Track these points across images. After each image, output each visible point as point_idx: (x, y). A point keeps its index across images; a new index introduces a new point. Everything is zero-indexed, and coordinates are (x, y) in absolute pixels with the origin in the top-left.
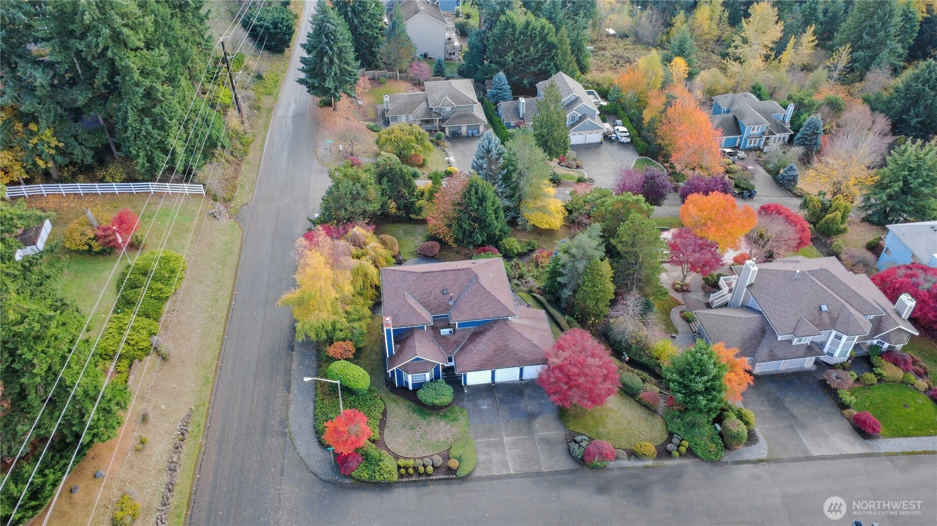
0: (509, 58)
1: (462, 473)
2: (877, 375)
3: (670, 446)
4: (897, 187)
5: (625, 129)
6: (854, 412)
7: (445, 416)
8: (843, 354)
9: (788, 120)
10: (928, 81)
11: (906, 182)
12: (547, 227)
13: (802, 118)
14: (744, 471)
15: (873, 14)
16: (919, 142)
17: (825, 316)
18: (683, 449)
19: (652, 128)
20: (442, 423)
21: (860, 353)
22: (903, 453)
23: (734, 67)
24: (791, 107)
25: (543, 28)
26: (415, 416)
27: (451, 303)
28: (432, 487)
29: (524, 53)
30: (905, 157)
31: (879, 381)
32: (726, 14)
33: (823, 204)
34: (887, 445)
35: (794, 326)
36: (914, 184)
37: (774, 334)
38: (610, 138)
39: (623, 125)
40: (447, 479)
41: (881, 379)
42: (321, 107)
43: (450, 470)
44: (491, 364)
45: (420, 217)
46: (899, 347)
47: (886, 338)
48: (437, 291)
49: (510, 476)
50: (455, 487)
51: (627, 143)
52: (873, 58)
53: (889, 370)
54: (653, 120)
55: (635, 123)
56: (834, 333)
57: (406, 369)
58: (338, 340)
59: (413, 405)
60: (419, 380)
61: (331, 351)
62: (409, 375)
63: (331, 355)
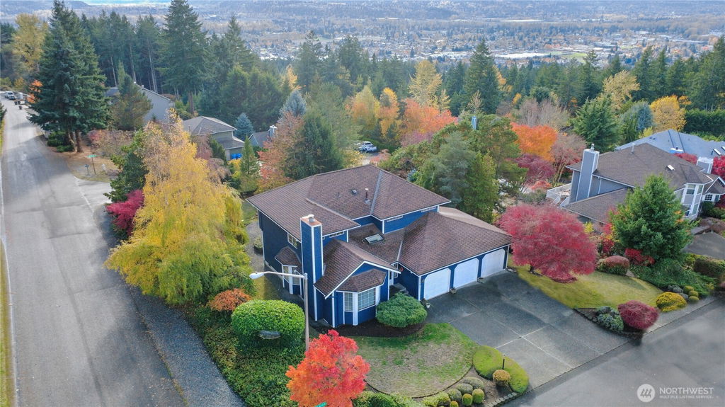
0: (245, 104)
5: (368, 142)
7: (428, 337)
8: (694, 211)
17: (674, 172)
18: (694, 292)
19: (392, 134)
21: (701, 211)
27: (368, 202)
40: (508, 401)
43: (501, 389)
44: (452, 257)
47: (714, 190)
48: (345, 192)
49: (574, 372)
51: (375, 151)
55: (374, 136)
56: (688, 186)
57: (350, 286)
58: (221, 290)
59: (375, 339)
60: (367, 304)
61: (217, 304)
62: (355, 296)
63: (220, 308)
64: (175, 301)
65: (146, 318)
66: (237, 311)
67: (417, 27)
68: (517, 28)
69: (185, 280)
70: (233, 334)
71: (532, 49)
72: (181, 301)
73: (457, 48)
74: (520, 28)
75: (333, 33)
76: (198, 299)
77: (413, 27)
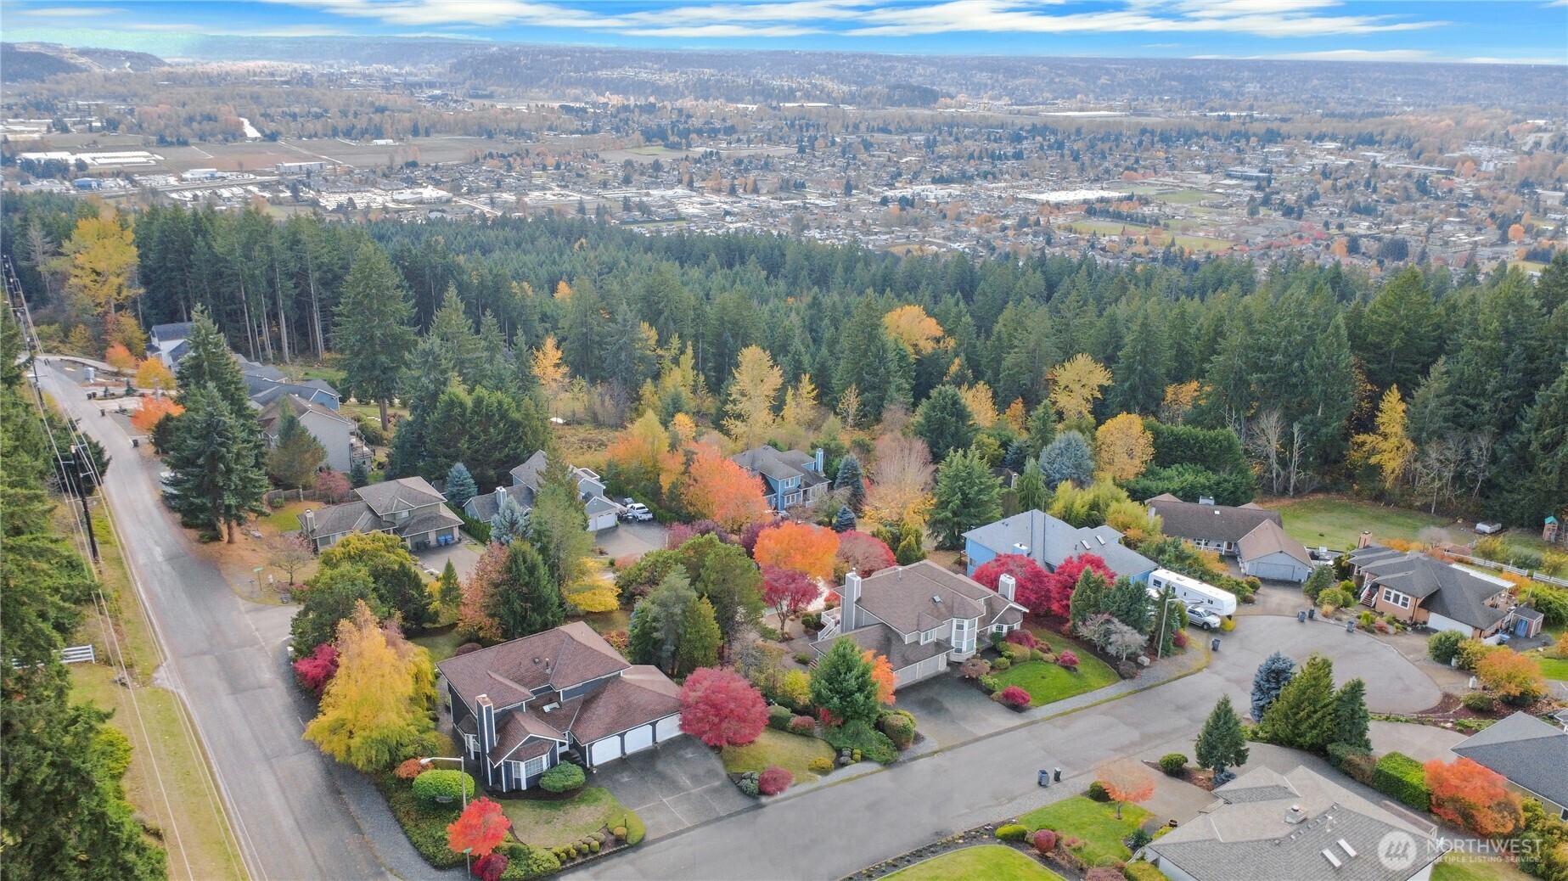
0: (463, 444)
1: (633, 839)
2: (1009, 657)
3: (843, 759)
4: (957, 500)
5: (642, 505)
6: (999, 693)
7: (582, 800)
8: (970, 648)
9: (820, 469)
10: (945, 408)
11: (964, 495)
12: (602, 609)
13: (835, 463)
14: (922, 765)
15: (866, 351)
16: (961, 451)
17: (940, 605)
18: (858, 757)
19: (674, 495)
20: (583, 807)
21: (984, 646)
22: (1057, 716)
23: (737, 427)
24: (820, 453)
25: (500, 403)
26: (545, 811)
27: (549, 671)
28: (604, 865)
29: (483, 437)
30: (954, 468)
31: (1012, 663)
32: (702, 378)
33: (892, 534)
34: (1041, 712)
35: (915, 622)
36: (972, 492)
37: (900, 639)
38: (626, 518)
39: (636, 502)
40: (620, 851)
41: (1013, 661)
42: (205, 543)
43: (619, 840)
44: (618, 727)
45: (437, 625)
46: (1017, 626)
47: (1002, 620)
48: (527, 662)
49: (688, 830)
50: (631, 856)
51: (649, 520)
52: (882, 399)
53: (1017, 650)
54: (674, 486)
55: (652, 495)
56: (955, 620)
57: (518, 756)
58: (406, 758)
59: (537, 803)
60: (535, 771)
61: (402, 771)
62: (522, 765)
63: (404, 776)
64: (365, 769)
65: (339, 783)
66: (419, 778)
67: (863, 127)
68: (1074, 130)
69: (374, 752)
70: (414, 799)
71: (1097, 180)
72: (370, 769)
73: (942, 177)
74: (1078, 132)
75: (687, 138)
76: (385, 767)
77: (856, 127)
